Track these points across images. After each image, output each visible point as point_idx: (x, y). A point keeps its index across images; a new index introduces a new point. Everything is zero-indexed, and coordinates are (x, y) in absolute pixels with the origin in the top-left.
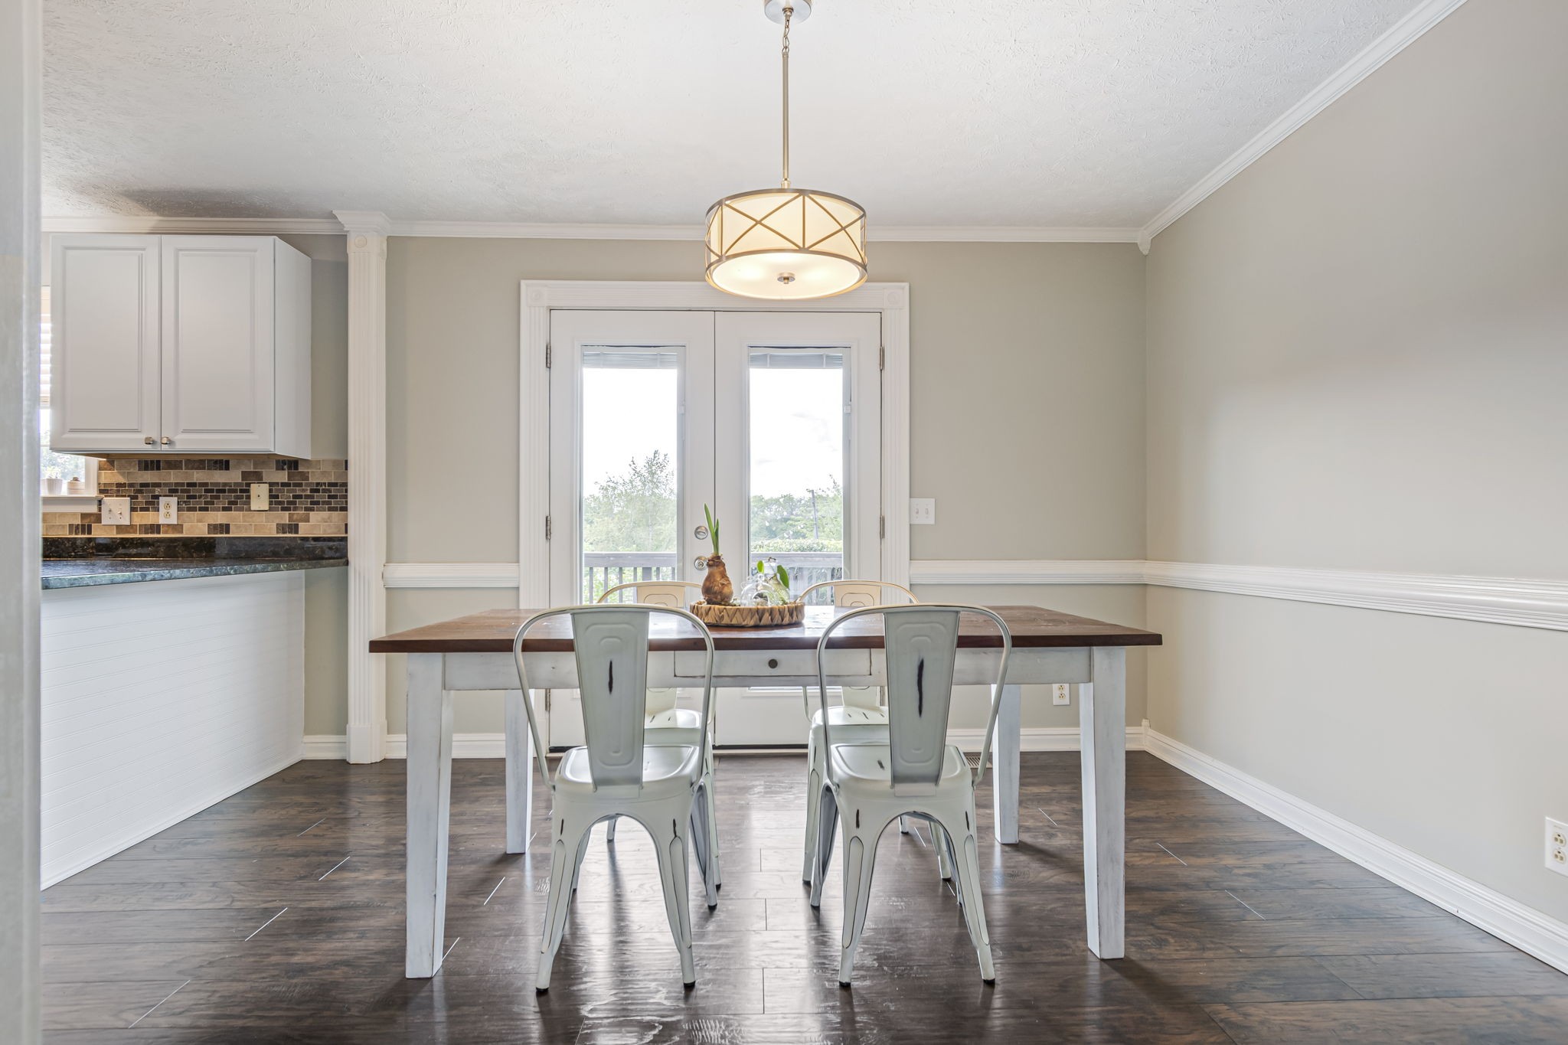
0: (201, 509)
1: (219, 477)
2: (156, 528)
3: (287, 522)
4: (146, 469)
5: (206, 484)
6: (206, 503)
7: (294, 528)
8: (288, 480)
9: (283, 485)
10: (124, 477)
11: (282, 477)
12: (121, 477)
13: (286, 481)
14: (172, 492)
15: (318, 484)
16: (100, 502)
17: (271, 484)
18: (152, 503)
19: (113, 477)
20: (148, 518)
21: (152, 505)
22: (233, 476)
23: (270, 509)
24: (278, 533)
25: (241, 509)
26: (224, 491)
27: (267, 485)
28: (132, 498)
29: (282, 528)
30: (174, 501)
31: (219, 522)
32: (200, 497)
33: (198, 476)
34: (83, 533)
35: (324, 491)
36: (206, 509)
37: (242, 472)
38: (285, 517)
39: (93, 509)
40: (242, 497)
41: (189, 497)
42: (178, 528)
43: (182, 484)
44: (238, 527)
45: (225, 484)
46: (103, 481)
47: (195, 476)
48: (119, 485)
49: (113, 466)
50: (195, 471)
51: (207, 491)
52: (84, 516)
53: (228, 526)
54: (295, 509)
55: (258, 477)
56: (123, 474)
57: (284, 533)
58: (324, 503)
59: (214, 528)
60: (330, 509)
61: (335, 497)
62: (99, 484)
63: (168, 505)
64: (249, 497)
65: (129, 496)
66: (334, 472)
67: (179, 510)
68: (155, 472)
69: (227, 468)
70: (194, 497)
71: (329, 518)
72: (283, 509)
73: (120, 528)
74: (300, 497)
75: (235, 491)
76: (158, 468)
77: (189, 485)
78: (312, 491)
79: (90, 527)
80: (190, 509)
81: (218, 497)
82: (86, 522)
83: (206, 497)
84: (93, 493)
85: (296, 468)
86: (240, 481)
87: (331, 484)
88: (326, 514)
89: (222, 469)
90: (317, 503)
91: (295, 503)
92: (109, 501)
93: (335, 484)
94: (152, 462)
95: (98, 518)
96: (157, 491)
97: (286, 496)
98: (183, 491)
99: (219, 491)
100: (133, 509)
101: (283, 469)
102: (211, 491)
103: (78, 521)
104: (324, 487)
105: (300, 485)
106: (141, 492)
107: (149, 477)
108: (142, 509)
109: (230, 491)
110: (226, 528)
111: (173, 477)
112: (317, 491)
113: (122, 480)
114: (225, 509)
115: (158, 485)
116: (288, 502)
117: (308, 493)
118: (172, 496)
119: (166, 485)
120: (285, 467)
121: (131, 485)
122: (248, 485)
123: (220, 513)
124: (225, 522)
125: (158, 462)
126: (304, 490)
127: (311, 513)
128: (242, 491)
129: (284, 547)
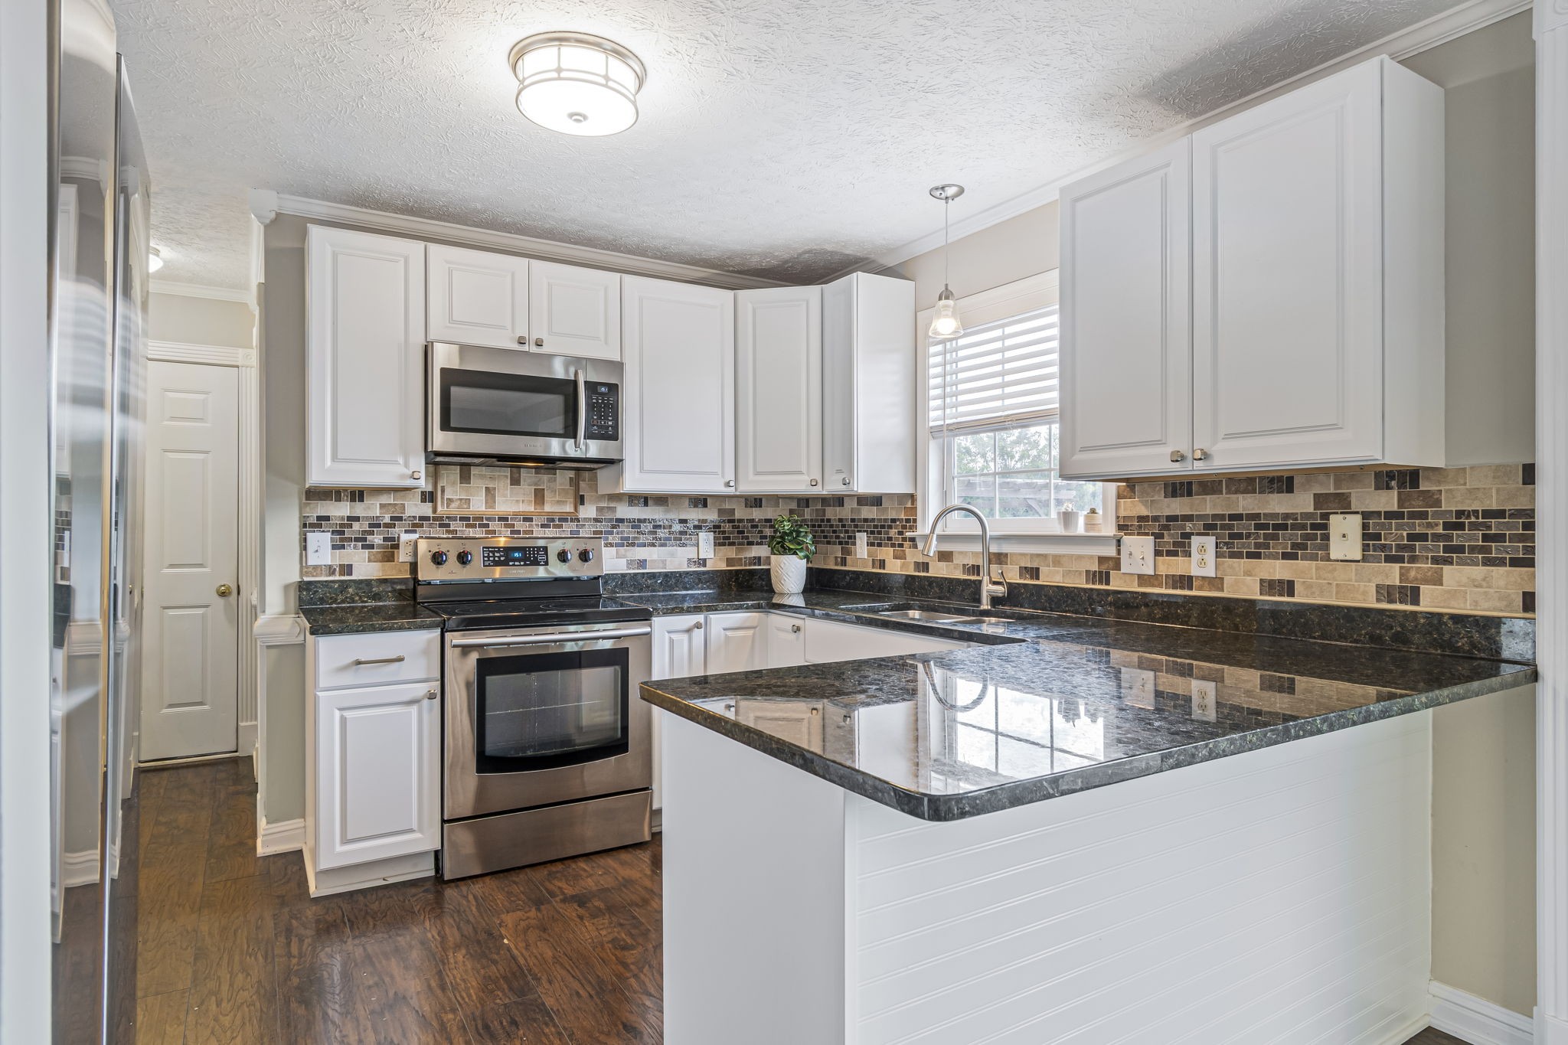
0: (1250, 555)
1: (1277, 504)
2: (1186, 581)
3: (1397, 583)
4: (1174, 495)
5: (1257, 516)
6: (1257, 545)
7: (1414, 595)
8: (1399, 507)
9: (1390, 515)
10: (1146, 506)
11: (1388, 500)
12: (1143, 508)
13: (1395, 508)
14: (1209, 528)
15: (1460, 513)
16: (1119, 541)
17: (1366, 515)
18: (1182, 545)
19: (1136, 508)
20: (1176, 566)
21: (1181, 547)
22: (1301, 503)
23: (1365, 559)
24: (1378, 600)
25: (1314, 558)
26: (1284, 527)
27: (1359, 517)
28: (1158, 536)
29: (1386, 592)
30: (1210, 541)
31: (1277, 577)
32: (1248, 536)
33: (1245, 504)
34: (1101, 583)
35: (1474, 526)
36: (1257, 556)
37: (1315, 494)
38: (1392, 575)
39: (1110, 551)
40: (1314, 537)
41: (1232, 536)
42: (1216, 582)
43: (1222, 517)
44: (1308, 586)
45: (1287, 516)
46: (1122, 513)
47: (1241, 505)
48: (1141, 518)
49: (1135, 493)
50: (1241, 496)
51: (1258, 527)
52: (1102, 560)
53: (1291, 584)
54: (1413, 559)
55: (1343, 504)
56: (1145, 503)
57: (1391, 601)
58: (1472, 549)
59: (1269, 586)
60: (1489, 562)
61: (1500, 538)
62: (1118, 517)
63: (1202, 549)
64: (1326, 537)
65: (1153, 534)
66: (1498, 490)
67: (1218, 555)
68: (1186, 499)
69: (1290, 489)
70: (1239, 536)
71: (1484, 579)
72: (1390, 559)
73: (1142, 579)
74: (1423, 537)
75: (1303, 527)
76: (1190, 494)
77: (1232, 517)
78: (1446, 526)
79: (1108, 574)
80: (1233, 555)
81: (1275, 537)
82: (1104, 569)
83: (1258, 536)
84: (1110, 530)
85: (1415, 483)
86: (1311, 509)
87: (1488, 514)
88: (1478, 572)
89: (1283, 492)
90: (1460, 549)
91: (1412, 549)
92: (1131, 541)
93: (1500, 514)
94: (1182, 484)
95: (1117, 563)
96: (1189, 527)
97: (1395, 535)
98: (1223, 527)
99: (1276, 527)
100: (1158, 553)
101: (1389, 488)
102: (1265, 527)
103: (1095, 567)
104: (1473, 519)
105: (1423, 515)
106: (1167, 528)
107: (1177, 506)
108: (1170, 553)
109: (1294, 527)
110: (1289, 587)
111: (1209, 505)
112: (1460, 526)
113: (1145, 512)
114: (1286, 556)
115: (1188, 518)
116: (1400, 547)
117: (1440, 530)
118: (1208, 534)
119: (1200, 517)
120: (1393, 483)
121: (1156, 519)
122: (1326, 516)
123: (1279, 563)
124: (1286, 577)
125: (1190, 484)
126: (1430, 526)
127: (1446, 569)
128: (1314, 527)
129: (1392, 628)
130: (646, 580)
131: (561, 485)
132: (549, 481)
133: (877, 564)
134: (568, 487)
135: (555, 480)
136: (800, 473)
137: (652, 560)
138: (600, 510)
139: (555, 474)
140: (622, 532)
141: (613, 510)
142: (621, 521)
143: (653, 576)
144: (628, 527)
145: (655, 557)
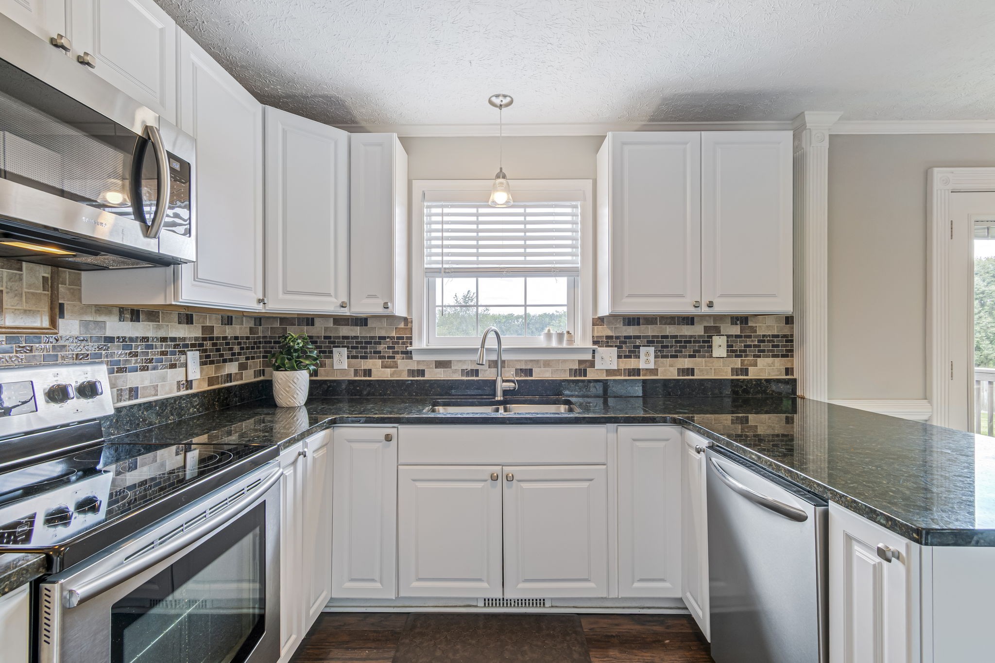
0: (672, 357)
1: (686, 331)
2: (637, 372)
3: (740, 367)
4: (629, 325)
5: (676, 337)
6: (676, 351)
7: (745, 372)
8: (741, 333)
9: (737, 336)
10: (612, 330)
11: (736, 330)
12: (609, 331)
13: (739, 334)
14: (650, 343)
15: (764, 336)
16: (594, 351)
17: (728, 336)
18: (634, 352)
19: (604, 331)
20: (632, 363)
21: (634, 353)
22: (697, 330)
23: (728, 356)
24: (732, 375)
25: (704, 357)
26: (690, 342)
27: (725, 337)
28: (619, 347)
29: (735, 371)
30: (652, 350)
31: (686, 367)
32: (672, 347)
33: (670, 330)
34: (580, 376)
35: (769, 341)
36: (676, 356)
37: (704, 326)
38: (737, 363)
39: (589, 357)
40: (704, 347)
41: (663, 347)
42: (654, 371)
43: (657, 337)
44: (701, 371)
45: (691, 336)
46: (596, 334)
47: (668, 331)
48: (608, 337)
49: (604, 323)
50: (668, 326)
51: (677, 342)
52: (581, 362)
53: (693, 370)
54: (746, 356)
55: (717, 331)
56: (611, 329)
57: (737, 375)
58: (768, 351)
59: (682, 371)
60: (775, 356)
61: (778, 346)
62: (593, 337)
63: (647, 354)
64: (711, 347)
65: (616, 346)
66: (777, 326)
67: (656, 357)
68: (636, 327)
69: (693, 324)
70: (667, 347)
71: (772, 363)
72: (737, 356)
73: (609, 372)
74: (750, 346)
75: (699, 342)
76: (638, 324)
77: (663, 337)
78: (759, 341)
79: (585, 371)
80: (663, 357)
81: (685, 347)
82: (582, 367)
83: (676, 347)
84: (589, 345)
85: (747, 323)
86: (703, 334)
87: (774, 336)
88: (770, 360)
89: (689, 325)
90: (763, 351)
91: (745, 351)
92: (602, 351)
93: (777, 336)
94: (634, 319)
95: (592, 364)
96: (638, 342)
97: (739, 346)
98: (658, 342)
99: (686, 342)
100: (619, 357)
101: (736, 324)
102: (680, 342)
103: (576, 366)
104: (769, 338)
105: (750, 337)
106: (625, 343)
107: (631, 331)
108: (626, 357)
109: (695, 342)
110: (691, 371)
111: (650, 331)
112: (763, 341)
113: (610, 333)
114: (690, 356)
115: (638, 337)
116: (740, 351)
117: (756, 343)
118: (649, 346)
119: (645, 337)
120: (738, 322)
121: (617, 338)
122: (711, 337)
123: (687, 360)
124: (690, 366)
125: (639, 319)
126: (752, 341)
127: (759, 359)
128: (704, 342)
129: (742, 387)
130: (143, 413)
131: (30, 286)
132: (10, 279)
133: (361, 373)
134: (40, 291)
135: (21, 279)
136: (329, 295)
137: (143, 387)
138: (85, 324)
139: (20, 269)
140: (112, 354)
141: (102, 325)
142: (110, 340)
143: (149, 406)
144: (118, 348)
145: (147, 383)
